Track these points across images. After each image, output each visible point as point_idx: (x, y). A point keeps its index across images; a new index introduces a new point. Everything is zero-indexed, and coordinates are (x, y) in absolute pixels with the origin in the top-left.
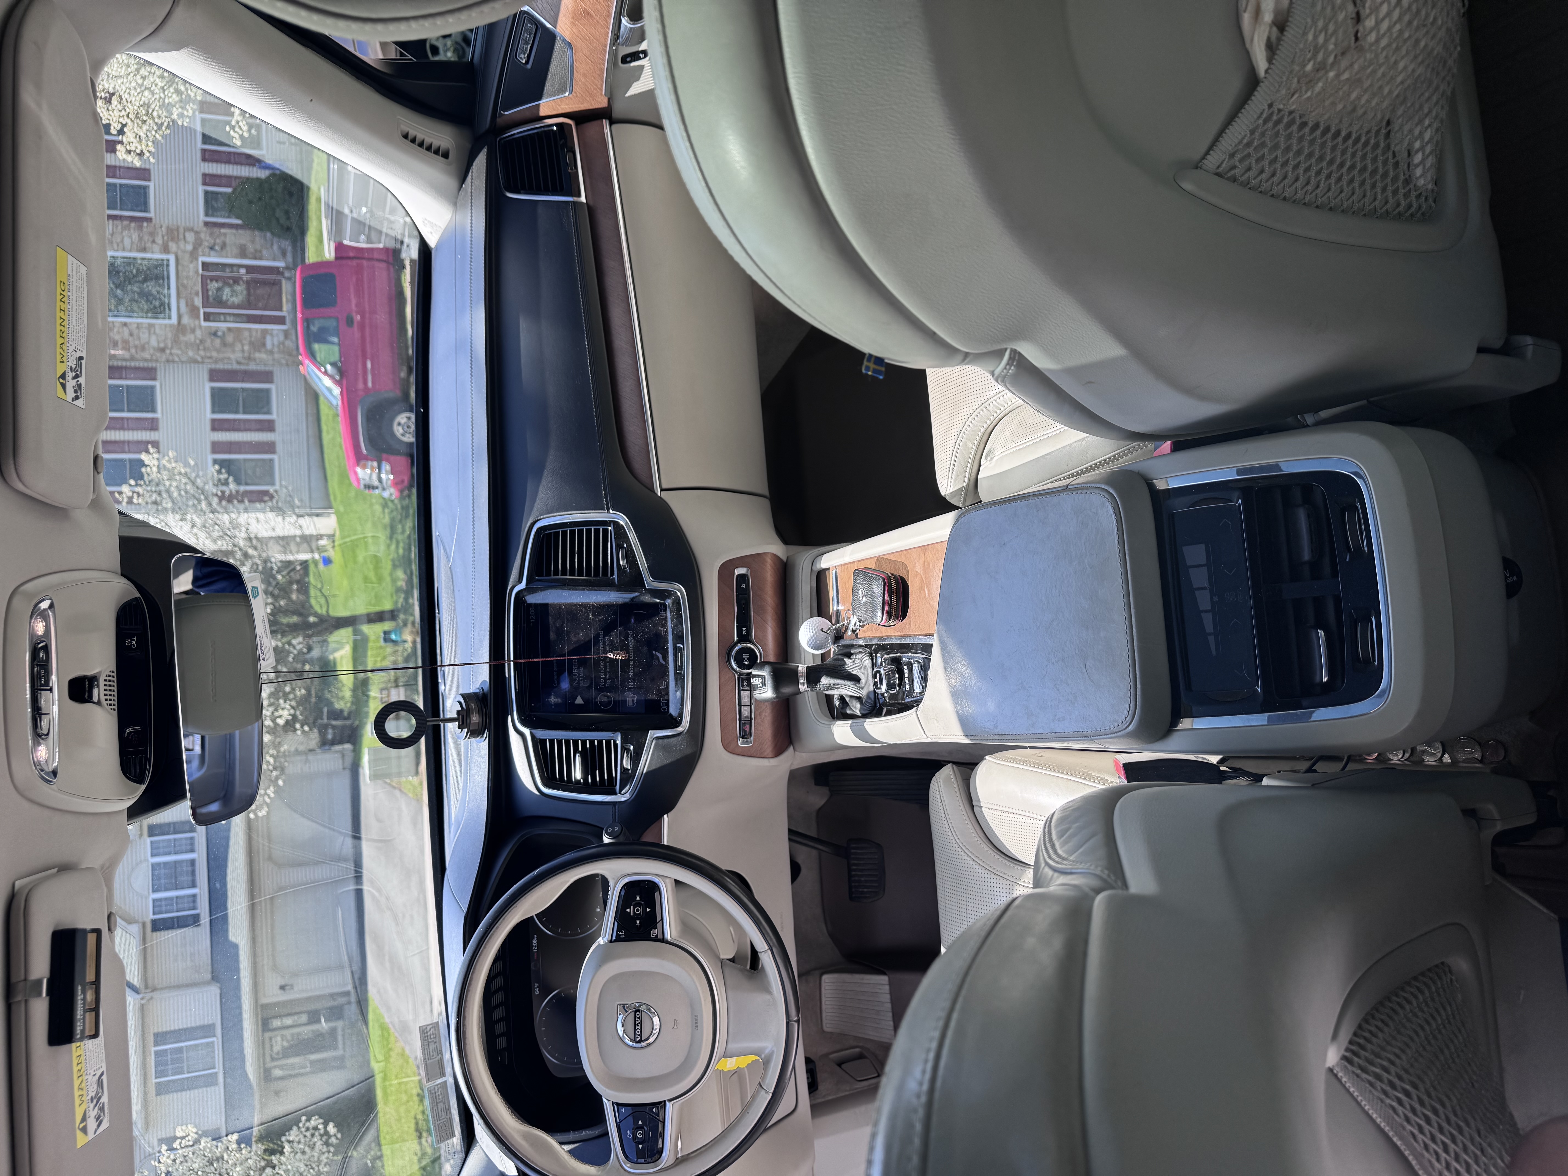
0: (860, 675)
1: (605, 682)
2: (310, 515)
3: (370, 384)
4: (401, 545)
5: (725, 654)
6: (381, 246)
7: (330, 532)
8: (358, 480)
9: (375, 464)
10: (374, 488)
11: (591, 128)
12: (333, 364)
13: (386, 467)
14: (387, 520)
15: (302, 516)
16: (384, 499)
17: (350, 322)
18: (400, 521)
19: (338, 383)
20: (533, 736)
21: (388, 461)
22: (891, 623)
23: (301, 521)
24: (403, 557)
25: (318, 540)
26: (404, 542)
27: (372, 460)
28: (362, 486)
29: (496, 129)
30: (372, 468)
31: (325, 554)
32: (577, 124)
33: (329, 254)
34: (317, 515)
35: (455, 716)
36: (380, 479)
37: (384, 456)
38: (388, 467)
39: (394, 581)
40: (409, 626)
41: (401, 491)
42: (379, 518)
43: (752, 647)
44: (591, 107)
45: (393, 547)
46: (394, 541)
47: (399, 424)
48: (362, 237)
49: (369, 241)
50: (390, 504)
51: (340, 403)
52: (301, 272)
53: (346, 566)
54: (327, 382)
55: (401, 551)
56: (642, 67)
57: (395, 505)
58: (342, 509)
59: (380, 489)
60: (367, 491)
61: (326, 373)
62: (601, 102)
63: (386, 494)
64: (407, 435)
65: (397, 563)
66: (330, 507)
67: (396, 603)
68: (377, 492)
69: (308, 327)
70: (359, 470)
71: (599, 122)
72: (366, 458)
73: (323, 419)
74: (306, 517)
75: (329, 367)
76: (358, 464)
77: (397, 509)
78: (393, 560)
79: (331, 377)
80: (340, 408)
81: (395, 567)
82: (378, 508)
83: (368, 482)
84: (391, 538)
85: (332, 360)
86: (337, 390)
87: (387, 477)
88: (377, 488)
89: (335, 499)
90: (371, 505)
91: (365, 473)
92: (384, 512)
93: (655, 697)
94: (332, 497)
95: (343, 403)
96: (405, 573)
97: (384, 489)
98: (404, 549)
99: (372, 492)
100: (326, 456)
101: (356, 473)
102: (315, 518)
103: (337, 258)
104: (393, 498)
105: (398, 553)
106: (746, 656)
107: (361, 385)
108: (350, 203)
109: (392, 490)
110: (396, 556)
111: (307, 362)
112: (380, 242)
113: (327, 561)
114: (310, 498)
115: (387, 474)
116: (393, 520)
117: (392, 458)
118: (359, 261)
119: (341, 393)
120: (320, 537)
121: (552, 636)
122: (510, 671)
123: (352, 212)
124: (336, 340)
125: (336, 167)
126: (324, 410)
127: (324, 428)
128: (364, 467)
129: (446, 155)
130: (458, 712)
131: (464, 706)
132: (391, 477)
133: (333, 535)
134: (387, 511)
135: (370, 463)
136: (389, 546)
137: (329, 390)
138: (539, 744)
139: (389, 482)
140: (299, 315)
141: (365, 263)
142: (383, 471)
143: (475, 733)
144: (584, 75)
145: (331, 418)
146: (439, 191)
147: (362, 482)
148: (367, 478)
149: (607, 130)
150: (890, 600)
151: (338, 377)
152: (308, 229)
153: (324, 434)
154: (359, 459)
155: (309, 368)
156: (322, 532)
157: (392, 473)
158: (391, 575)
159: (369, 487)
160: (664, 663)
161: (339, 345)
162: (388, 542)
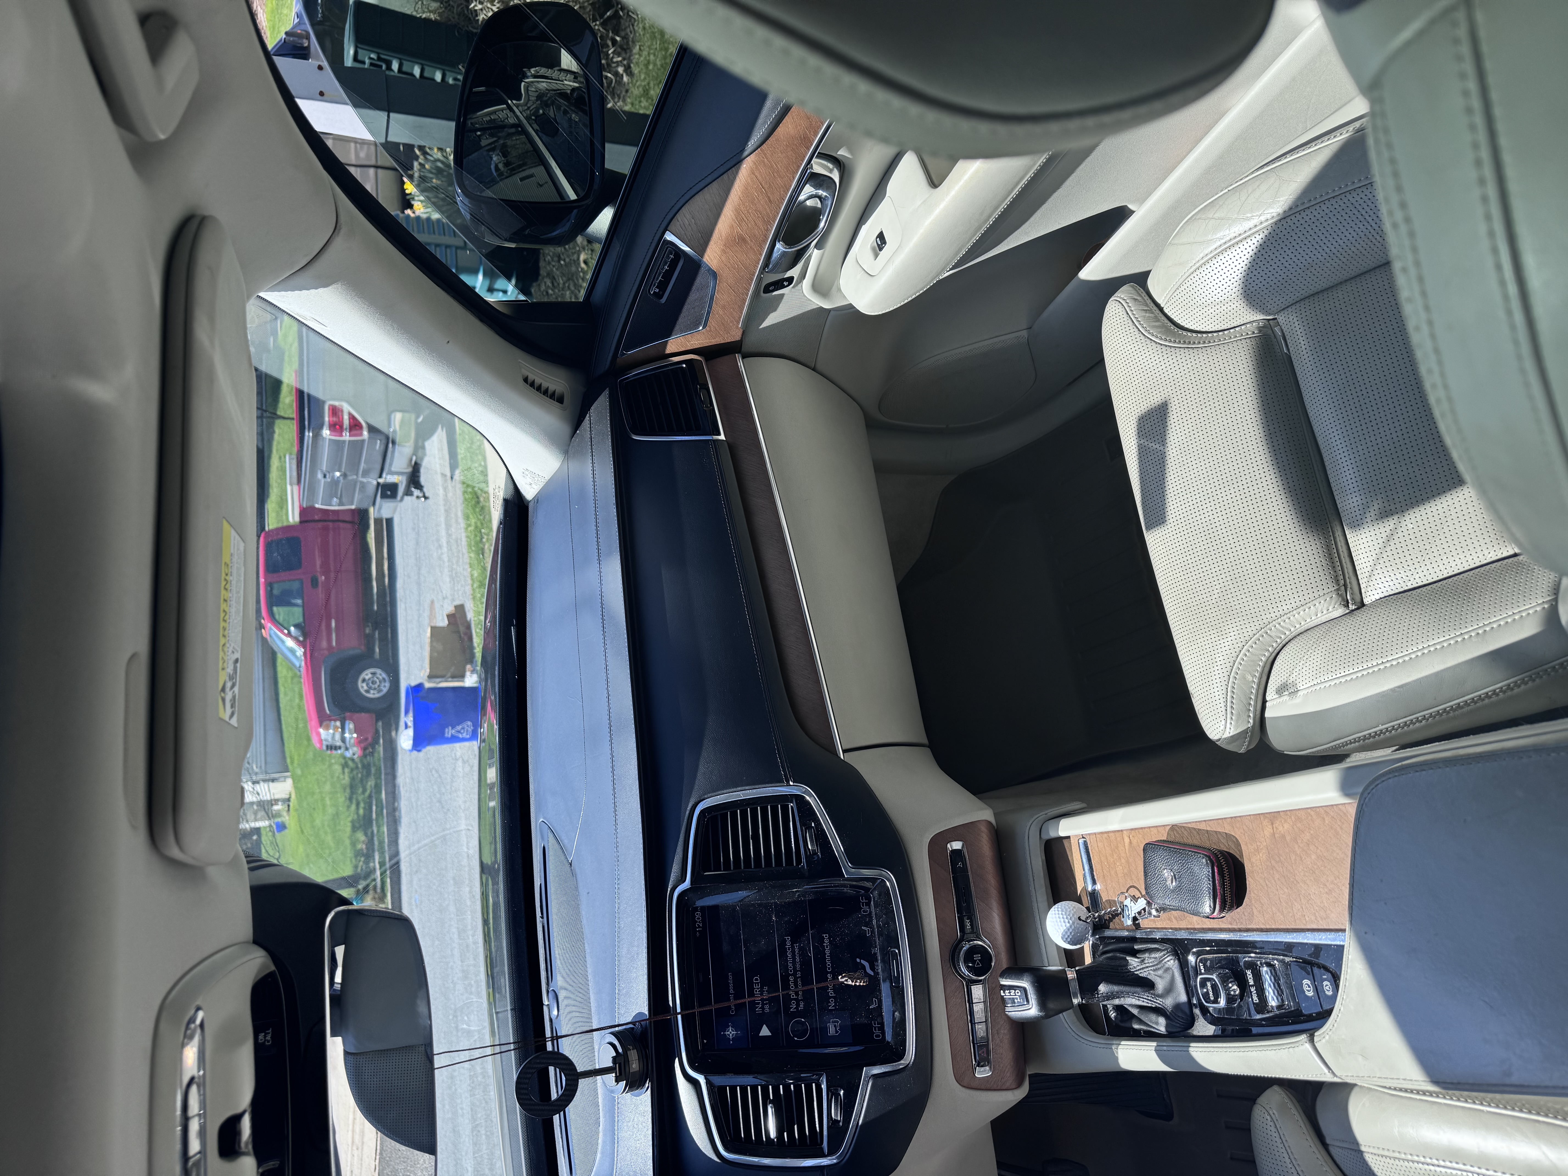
0: (1152, 977)
1: (798, 1005)
2: (264, 781)
3: (334, 644)
4: (362, 805)
5: (951, 956)
6: (353, 507)
7: (285, 796)
8: (321, 741)
9: (338, 724)
10: (337, 748)
11: (722, 363)
12: (296, 626)
13: (350, 725)
14: (346, 780)
15: (258, 782)
16: (345, 758)
17: (314, 582)
18: (362, 780)
19: (302, 644)
20: (708, 1083)
21: (351, 719)
22: (1223, 915)
23: (257, 787)
24: (364, 815)
25: (272, 805)
26: (365, 803)
27: (335, 720)
28: (324, 748)
29: (618, 370)
30: (336, 728)
31: (279, 820)
32: (707, 360)
33: (293, 517)
34: (273, 780)
35: (610, 1064)
36: (343, 740)
37: (348, 714)
38: (352, 726)
39: (353, 844)
40: (371, 892)
41: (365, 749)
42: (338, 777)
43: (980, 943)
44: (723, 342)
45: (353, 807)
46: (354, 801)
47: (364, 680)
48: (335, 500)
49: (341, 503)
50: (350, 763)
51: (303, 664)
52: (265, 538)
53: (302, 832)
54: (290, 643)
55: (361, 811)
56: (783, 295)
57: (356, 764)
58: (299, 772)
59: (343, 749)
60: (329, 752)
61: (289, 635)
62: (734, 335)
63: (348, 754)
64: (372, 692)
65: (357, 825)
66: (286, 770)
67: (356, 867)
68: (339, 752)
69: (272, 589)
70: (321, 730)
71: (731, 356)
72: (329, 718)
73: (281, 681)
74: (262, 783)
75: (292, 629)
76: (321, 726)
77: (357, 768)
78: (353, 822)
79: (296, 639)
80: (303, 670)
81: (354, 829)
82: (338, 768)
83: (330, 742)
84: (351, 799)
85: (297, 622)
86: (300, 652)
87: (351, 736)
88: (340, 748)
89: (292, 763)
90: (331, 765)
91: (327, 734)
92: (344, 773)
93: (864, 1021)
94: (288, 761)
95: (306, 663)
96: (366, 834)
97: (347, 749)
98: (364, 808)
99: (334, 752)
100: (282, 718)
101: (319, 734)
102: (271, 784)
103: (301, 522)
104: (355, 757)
105: (357, 813)
106: (977, 957)
107: (324, 644)
108: (324, 469)
109: (355, 749)
110: (356, 817)
111: (269, 625)
112: (352, 504)
113: (282, 827)
114: (266, 763)
115: (351, 733)
116: (353, 779)
117: (357, 715)
118: (325, 523)
119: (305, 654)
120: (275, 802)
121: (726, 947)
122: (675, 997)
123: (325, 476)
124: (299, 601)
125: (311, 434)
126: (282, 671)
127: (282, 690)
128: (327, 728)
129: (560, 400)
130: (615, 1059)
131: (620, 1050)
132: (355, 735)
133: (289, 800)
134: (346, 770)
135: (333, 723)
136: (349, 807)
137: (292, 651)
138: (717, 1093)
139: (352, 741)
140: (262, 580)
141: (331, 524)
142: (347, 731)
143: (634, 1084)
144: (724, 307)
145: (289, 680)
146: (551, 439)
147: (325, 743)
148: (330, 740)
149: (740, 364)
150: (1223, 885)
151: (301, 639)
152: (268, 496)
153: (281, 696)
154: (323, 719)
155: (271, 631)
156: (277, 797)
157: (355, 732)
158: (350, 838)
159: (331, 748)
160: (872, 973)
161: (303, 606)
162: (348, 802)
